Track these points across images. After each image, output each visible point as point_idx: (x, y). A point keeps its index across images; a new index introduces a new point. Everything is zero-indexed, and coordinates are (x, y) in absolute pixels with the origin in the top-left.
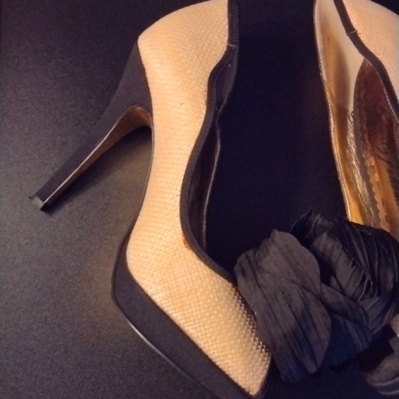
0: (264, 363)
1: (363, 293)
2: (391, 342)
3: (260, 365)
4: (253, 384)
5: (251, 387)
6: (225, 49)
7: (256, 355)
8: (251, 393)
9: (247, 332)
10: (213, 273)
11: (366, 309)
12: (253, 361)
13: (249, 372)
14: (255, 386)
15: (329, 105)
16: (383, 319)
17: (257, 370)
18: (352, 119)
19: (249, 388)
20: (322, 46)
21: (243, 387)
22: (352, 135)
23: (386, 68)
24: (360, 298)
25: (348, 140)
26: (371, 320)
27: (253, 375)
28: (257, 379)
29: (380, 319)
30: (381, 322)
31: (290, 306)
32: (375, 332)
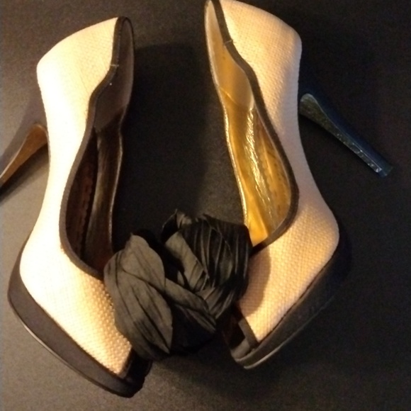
0: (125, 346)
1: (204, 284)
2: (240, 324)
3: (121, 349)
4: (115, 364)
5: (114, 367)
6: (108, 69)
7: (118, 341)
8: (115, 372)
9: (110, 322)
10: (83, 272)
11: (205, 299)
12: (115, 345)
13: (111, 355)
14: (117, 366)
15: (224, 107)
16: (222, 306)
17: (118, 353)
18: (252, 116)
19: (112, 368)
20: (214, 53)
21: (108, 367)
22: (252, 132)
23: (257, 74)
24: (202, 288)
25: (247, 136)
26: (210, 308)
27: (115, 358)
28: (119, 360)
29: (220, 305)
30: (220, 308)
31: (138, 299)
32: (217, 317)
